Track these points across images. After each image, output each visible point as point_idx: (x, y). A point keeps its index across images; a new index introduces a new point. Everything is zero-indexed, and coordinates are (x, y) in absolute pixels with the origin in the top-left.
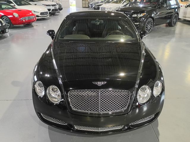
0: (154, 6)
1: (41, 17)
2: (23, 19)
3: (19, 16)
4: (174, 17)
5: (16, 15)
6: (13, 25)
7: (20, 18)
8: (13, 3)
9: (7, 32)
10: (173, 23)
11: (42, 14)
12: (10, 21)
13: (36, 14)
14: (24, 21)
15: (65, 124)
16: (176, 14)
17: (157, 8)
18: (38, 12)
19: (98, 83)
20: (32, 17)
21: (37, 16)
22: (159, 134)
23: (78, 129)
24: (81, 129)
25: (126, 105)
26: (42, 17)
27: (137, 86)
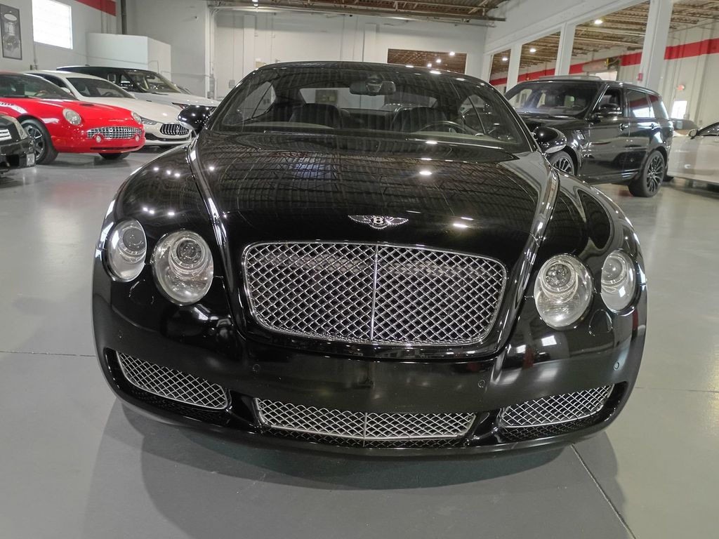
0: (576, 113)
1: (161, 139)
2: (97, 134)
3: (83, 121)
4: (650, 162)
5: (73, 117)
6: (57, 151)
7: (85, 128)
8: (65, 86)
9: (28, 164)
10: (645, 183)
11: (166, 128)
12: (47, 138)
13: (147, 128)
14: (98, 139)
15: (215, 407)
16: (658, 154)
17: (589, 121)
18: (154, 123)
19: (372, 220)
20: (128, 132)
21: (150, 136)
22: (622, 499)
23: (274, 426)
24: (285, 427)
25: (485, 323)
26: (167, 140)
27: (530, 255)
